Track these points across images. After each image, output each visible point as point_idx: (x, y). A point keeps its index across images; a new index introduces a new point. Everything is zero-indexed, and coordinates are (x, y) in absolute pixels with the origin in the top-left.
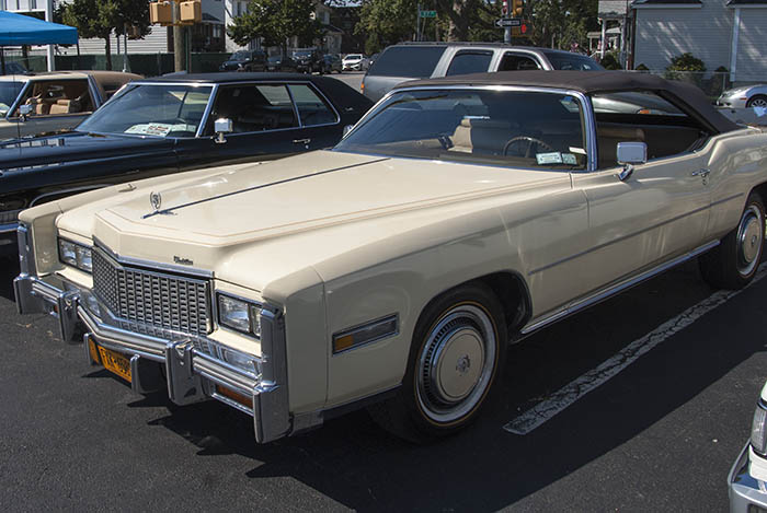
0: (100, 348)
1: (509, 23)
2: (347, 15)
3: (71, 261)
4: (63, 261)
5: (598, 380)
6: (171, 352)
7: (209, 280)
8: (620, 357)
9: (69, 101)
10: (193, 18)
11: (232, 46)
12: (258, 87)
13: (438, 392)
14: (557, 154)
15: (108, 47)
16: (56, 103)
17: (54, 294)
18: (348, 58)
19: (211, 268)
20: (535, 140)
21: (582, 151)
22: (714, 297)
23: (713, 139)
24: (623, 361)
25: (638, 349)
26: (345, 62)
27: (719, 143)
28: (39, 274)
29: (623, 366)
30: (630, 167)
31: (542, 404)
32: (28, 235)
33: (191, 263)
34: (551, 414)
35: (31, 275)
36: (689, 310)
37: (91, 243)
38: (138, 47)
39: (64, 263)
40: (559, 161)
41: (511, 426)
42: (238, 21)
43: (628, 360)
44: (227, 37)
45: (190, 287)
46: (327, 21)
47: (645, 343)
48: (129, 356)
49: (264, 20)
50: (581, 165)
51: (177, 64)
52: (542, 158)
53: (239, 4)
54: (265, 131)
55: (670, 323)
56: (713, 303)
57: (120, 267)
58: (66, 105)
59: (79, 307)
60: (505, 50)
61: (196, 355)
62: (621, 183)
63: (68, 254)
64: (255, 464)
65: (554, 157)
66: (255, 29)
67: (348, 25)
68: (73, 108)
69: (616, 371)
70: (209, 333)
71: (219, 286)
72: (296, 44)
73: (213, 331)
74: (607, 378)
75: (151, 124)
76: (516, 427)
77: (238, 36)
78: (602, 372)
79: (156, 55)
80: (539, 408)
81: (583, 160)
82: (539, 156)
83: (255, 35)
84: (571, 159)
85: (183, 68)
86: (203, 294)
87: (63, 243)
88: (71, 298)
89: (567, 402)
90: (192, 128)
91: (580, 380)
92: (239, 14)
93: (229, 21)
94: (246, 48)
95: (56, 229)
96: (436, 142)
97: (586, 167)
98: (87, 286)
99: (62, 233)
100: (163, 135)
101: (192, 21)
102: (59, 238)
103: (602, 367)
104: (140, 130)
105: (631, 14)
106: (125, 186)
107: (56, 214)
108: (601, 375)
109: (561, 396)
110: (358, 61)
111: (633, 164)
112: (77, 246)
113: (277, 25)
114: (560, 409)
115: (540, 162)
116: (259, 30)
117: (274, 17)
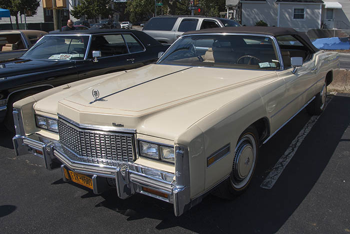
0: (70, 172)
1: (193, 8)
2: (121, 6)
3: (43, 127)
4: (39, 127)
5: (287, 159)
6: (119, 173)
7: (133, 134)
8: (291, 148)
9: (12, 45)
10: (62, 6)
11: (73, 19)
12: (105, 36)
13: (239, 176)
14: (267, 63)
15: (17, 20)
16: (5, 46)
17: (40, 146)
18: (123, 24)
19: (134, 128)
20: (253, 57)
21: (277, 61)
22: (312, 118)
23: (315, 55)
24: (293, 150)
25: (296, 144)
26: (122, 25)
27: (317, 56)
28: (27, 135)
29: (294, 152)
30: (296, 67)
31: (271, 173)
32: (19, 114)
33: (123, 126)
34: (277, 177)
35: (22, 136)
36: (306, 125)
37: (57, 117)
38: (31, 20)
39: (40, 128)
40: (269, 66)
41: (263, 185)
42: (75, 8)
43: (295, 149)
44: (70, 15)
45: (123, 138)
46: (113, 8)
47: (298, 141)
48: (91, 176)
49: (87, 7)
50: (278, 68)
51: (55, 27)
52: (262, 65)
53: (75, 2)
54: (114, 56)
55: (302, 131)
56: (313, 122)
57: (81, 130)
58: (11, 46)
59: (55, 151)
60: (203, 19)
61: (131, 173)
62: (293, 75)
63: (42, 123)
64: (158, 222)
65: (266, 64)
66: (83, 11)
67: (121, 10)
68: (15, 48)
69: (292, 154)
70: (134, 161)
71: (139, 137)
72: (100, 18)
73: (136, 159)
74: (291, 158)
75: (61, 54)
76: (266, 185)
77: (76, 14)
78: (287, 156)
79: (39, 23)
80: (271, 175)
81: (278, 65)
82: (260, 64)
83: (83, 14)
84: (273, 65)
85: (58, 29)
86: (131, 141)
87: (38, 118)
88: (49, 146)
89: (280, 171)
90: (82, 56)
91: (281, 160)
92: (75, 5)
93: (71, 8)
94: (79, 20)
95: (34, 110)
96: (196, 58)
97: (280, 69)
98: (56, 139)
99: (37, 112)
100: (68, 59)
101: (62, 7)
102: (36, 115)
103: (286, 153)
104: (56, 57)
105: (240, 5)
106: (65, 86)
107: (33, 103)
108: (288, 157)
109: (277, 169)
110: (127, 25)
111: (298, 66)
112: (47, 119)
113: (93, 10)
114: (279, 175)
115: (261, 67)
116: (85, 12)
117: (91, 6)
